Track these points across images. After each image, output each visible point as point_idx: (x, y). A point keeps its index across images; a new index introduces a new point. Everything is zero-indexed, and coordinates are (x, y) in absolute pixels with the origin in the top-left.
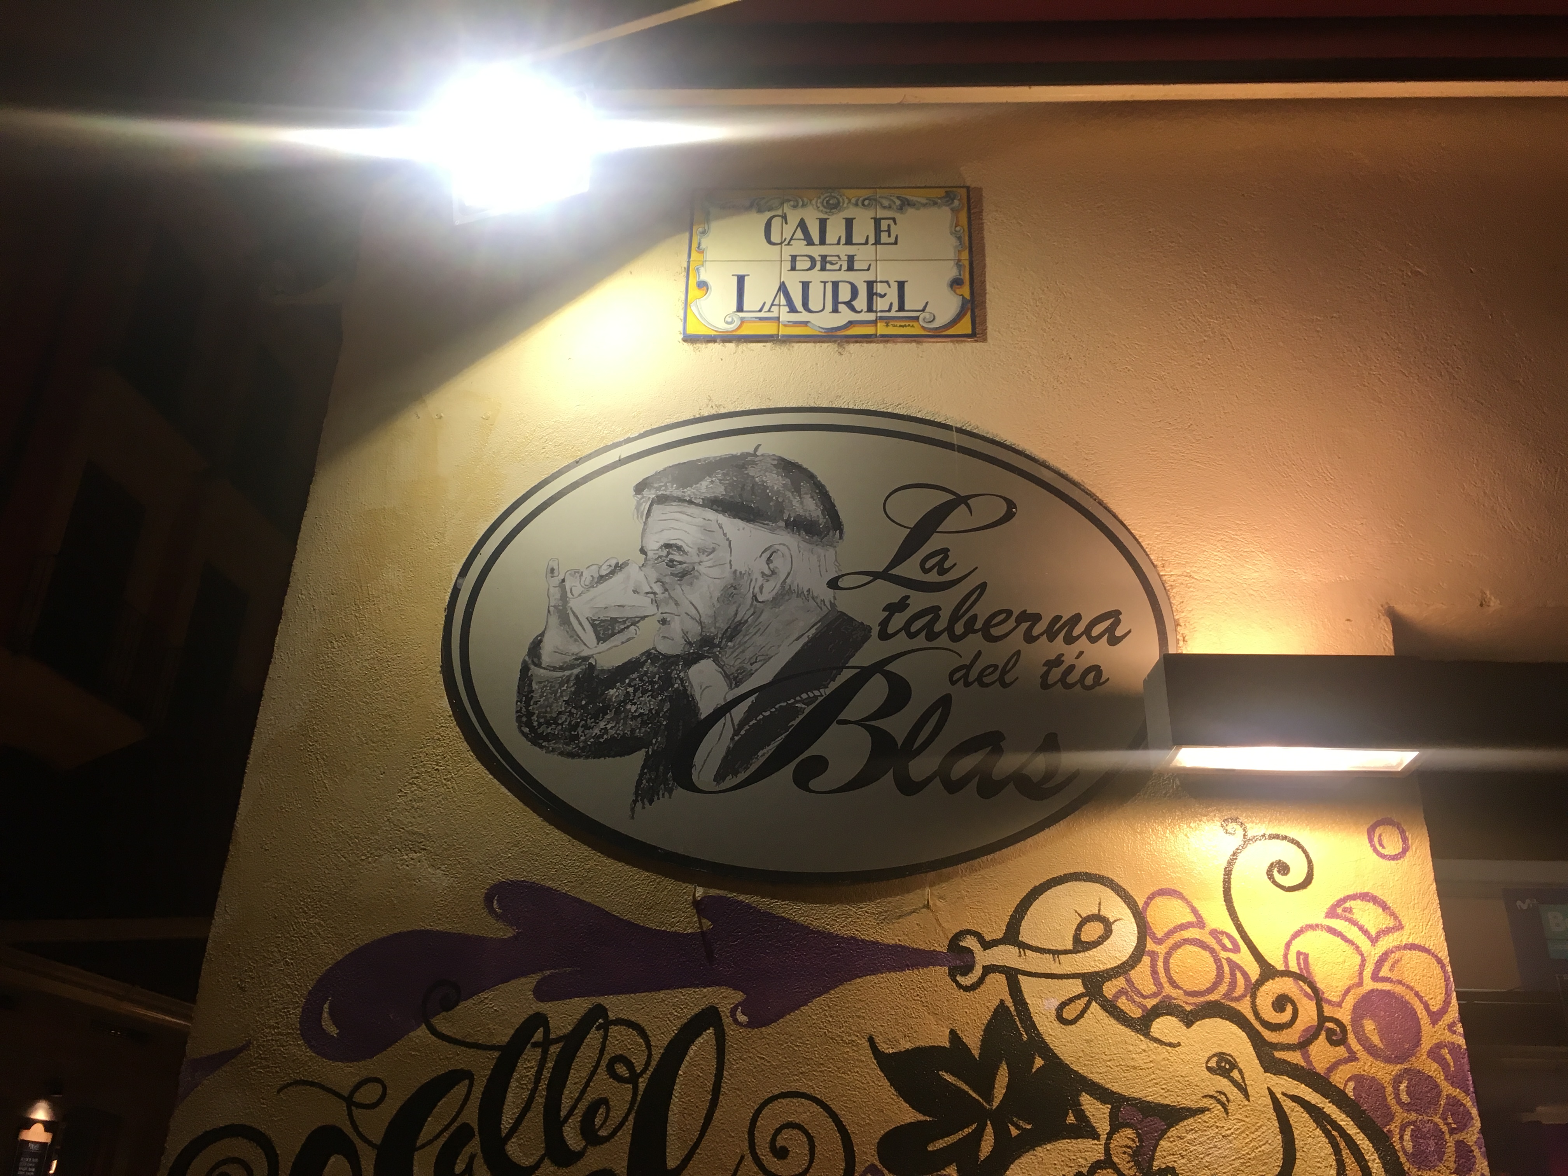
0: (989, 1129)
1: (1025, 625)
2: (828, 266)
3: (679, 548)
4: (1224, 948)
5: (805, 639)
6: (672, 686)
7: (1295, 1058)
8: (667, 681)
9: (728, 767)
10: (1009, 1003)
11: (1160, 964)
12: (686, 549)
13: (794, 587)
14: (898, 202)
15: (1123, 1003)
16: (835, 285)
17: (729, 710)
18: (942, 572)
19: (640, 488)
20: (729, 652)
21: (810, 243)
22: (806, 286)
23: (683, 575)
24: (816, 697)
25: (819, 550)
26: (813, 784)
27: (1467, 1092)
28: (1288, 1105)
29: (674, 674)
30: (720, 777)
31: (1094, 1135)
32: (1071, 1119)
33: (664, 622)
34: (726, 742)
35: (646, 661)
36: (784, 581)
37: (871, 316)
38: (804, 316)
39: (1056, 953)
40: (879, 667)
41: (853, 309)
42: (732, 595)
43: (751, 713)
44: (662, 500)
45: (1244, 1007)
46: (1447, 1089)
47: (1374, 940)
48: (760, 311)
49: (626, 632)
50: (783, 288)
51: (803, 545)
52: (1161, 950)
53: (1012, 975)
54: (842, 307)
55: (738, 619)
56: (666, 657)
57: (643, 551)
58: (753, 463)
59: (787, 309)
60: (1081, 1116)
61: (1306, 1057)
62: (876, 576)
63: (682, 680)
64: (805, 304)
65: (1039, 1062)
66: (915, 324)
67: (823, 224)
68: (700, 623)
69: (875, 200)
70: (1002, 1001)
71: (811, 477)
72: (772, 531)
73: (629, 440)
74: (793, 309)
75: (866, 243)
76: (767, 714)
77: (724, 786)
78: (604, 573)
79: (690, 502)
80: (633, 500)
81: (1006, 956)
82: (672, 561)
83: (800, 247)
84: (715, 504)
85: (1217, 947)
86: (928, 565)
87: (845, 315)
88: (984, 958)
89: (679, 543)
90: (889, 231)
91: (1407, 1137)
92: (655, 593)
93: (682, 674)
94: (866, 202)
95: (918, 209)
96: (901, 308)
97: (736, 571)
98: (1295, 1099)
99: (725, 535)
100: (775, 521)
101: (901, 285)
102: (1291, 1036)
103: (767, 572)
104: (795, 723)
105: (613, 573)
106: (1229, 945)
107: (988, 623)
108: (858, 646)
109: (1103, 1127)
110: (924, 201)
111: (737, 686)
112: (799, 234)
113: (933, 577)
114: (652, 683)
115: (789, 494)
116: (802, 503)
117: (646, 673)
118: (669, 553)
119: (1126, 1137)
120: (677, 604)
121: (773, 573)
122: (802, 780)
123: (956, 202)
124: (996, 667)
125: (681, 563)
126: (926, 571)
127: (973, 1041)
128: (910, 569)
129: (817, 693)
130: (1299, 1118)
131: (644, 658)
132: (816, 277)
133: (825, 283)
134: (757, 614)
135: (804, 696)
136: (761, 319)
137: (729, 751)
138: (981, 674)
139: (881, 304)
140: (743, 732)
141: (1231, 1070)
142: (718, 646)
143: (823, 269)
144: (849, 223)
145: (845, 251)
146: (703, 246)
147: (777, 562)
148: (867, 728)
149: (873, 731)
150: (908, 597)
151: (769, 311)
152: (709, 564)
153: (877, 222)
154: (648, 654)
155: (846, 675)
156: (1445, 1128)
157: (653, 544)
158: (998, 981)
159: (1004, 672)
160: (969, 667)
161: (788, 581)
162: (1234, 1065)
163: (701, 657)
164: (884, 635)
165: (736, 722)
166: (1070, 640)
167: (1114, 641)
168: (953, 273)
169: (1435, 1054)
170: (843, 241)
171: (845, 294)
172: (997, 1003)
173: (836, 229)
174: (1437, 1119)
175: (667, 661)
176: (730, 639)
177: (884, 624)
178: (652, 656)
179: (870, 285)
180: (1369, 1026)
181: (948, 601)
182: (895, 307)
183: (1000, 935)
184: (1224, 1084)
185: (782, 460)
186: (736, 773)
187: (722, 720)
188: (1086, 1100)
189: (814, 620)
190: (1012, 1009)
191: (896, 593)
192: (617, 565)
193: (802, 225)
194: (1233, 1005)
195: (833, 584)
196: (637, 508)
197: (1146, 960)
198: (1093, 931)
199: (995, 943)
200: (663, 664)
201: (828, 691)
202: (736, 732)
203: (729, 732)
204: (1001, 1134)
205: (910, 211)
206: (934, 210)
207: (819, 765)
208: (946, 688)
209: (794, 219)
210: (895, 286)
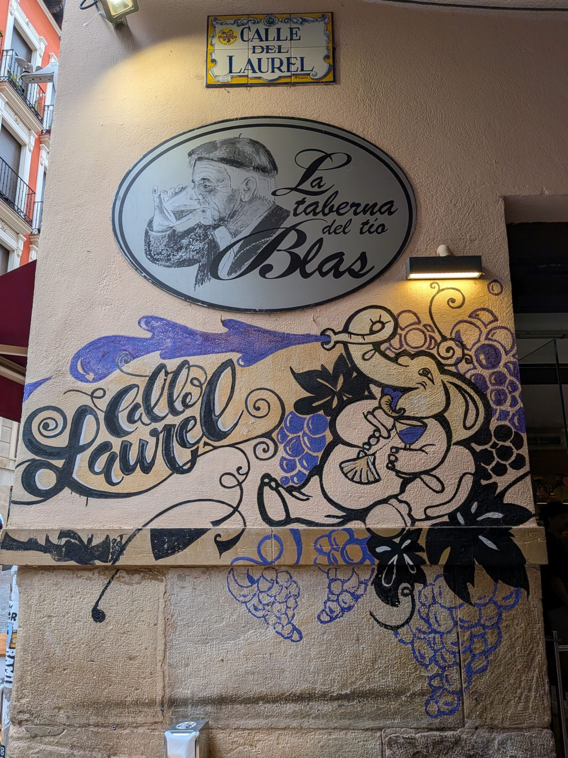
0: (336, 398)
1: (354, 208)
2: (270, 51)
3: (209, 180)
4: (428, 331)
5: (263, 217)
6: (208, 238)
7: (453, 369)
8: (206, 236)
9: (232, 270)
10: (344, 354)
11: (403, 338)
12: (211, 180)
13: (258, 195)
14: (300, 20)
15: (388, 352)
16: (273, 59)
17: (232, 247)
18: (320, 187)
19: (190, 155)
20: (231, 223)
21: (261, 40)
22: (260, 60)
23: (210, 191)
24: (268, 241)
25: (268, 179)
26: (267, 275)
27: (517, 379)
28: (448, 385)
29: (209, 233)
30: (229, 274)
31: (374, 398)
32: (366, 393)
33: (203, 211)
34: (231, 260)
35: (197, 228)
36: (253, 193)
37: (289, 74)
38: (259, 74)
39: (363, 336)
40: (293, 228)
41: (281, 70)
42: (232, 199)
43: (241, 248)
44: (200, 159)
45: (434, 352)
46: (510, 378)
47: (486, 326)
48: (240, 72)
49: (188, 216)
50: (249, 62)
51: (261, 177)
52: (403, 333)
53: (345, 344)
54: (276, 70)
55: (234, 209)
56: (205, 226)
57: (193, 181)
58: (239, 142)
59: (251, 71)
60: (370, 392)
61: (457, 368)
62: (292, 189)
63: (212, 235)
64: (260, 69)
65: (355, 374)
66: (308, 77)
67: (267, 30)
68: (219, 212)
69: (290, 19)
70: (341, 354)
71: (264, 147)
72: (248, 171)
73: (184, 133)
74: (254, 72)
75: (286, 40)
76: (248, 248)
77: (231, 277)
78: (177, 191)
79: (212, 160)
80: (187, 159)
81: (344, 337)
82: (206, 185)
83: (256, 42)
84: (223, 160)
85: (425, 331)
86: (314, 184)
87: (277, 74)
88: (334, 338)
89: (208, 178)
90: (296, 34)
91: (493, 395)
92: (199, 199)
93: (212, 233)
94: (286, 21)
95: (309, 23)
96: (302, 70)
97: (233, 189)
98: (451, 383)
99: (228, 173)
100: (249, 167)
101: (302, 59)
102: (452, 361)
103: (247, 189)
104: (259, 251)
105: (181, 191)
106: (430, 330)
107: (338, 208)
108: (285, 219)
109: (378, 395)
110: (312, 19)
111: (235, 237)
112: (256, 36)
113: (316, 189)
114: (200, 237)
115: (254, 155)
116: (260, 159)
117: (197, 233)
118: (204, 182)
119: (387, 398)
120: (209, 204)
121: (249, 189)
122: (263, 273)
123: (327, 20)
124: (342, 226)
125: (209, 186)
126: (313, 187)
127: (330, 368)
128: (307, 186)
129: (268, 239)
130: (452, 390)
131: (196, 227)
132: (264, 56)
133: (268, 59)
134: (242, 207)
135: (263, 240)
136: (240, 76)
137: (233, 264)
138: (335, 229)
139: (293, 68)
140: (238, 256)
141: (428, 374)
142: (227, 221)
143: (267, 52)
144: (279, 30)
145: (276, 43)
146: (213, 43)
147: (250, 185)
148: (288, 252)
149: (291, 253)
150: (305, 198)
151: (244, 72)
152: (222, 186)
153: (291, 29)
154: (198, 225)
155: (280, 231)
156: (507, 392)
157: (197, 179)
158: (340, 347)
159: (345, 228)
160: (330, 227)
161: (255, 193)
162: (430, 372)
163: (220, 226)
164: (295, 214)
165: (235, 252)
166: (372, 214)
167: (390, 213)
168: (325, 53)
169: (506, 365)
170: (276, 39)
171: (277, 64)
172: (339, 354)
173: (273, 34)
174: (505, 389)
175: (206, 228)
176: (232, 218)
177: (296, 210)
178: (199, 226)
179: (288, 59)
180: (482, 357)
181: (321, 199)
182: (300, 69)
183: (341, 330)
184: (425, 379)
185: (251, 140)
186: (236, 272)
187: (229, 251)
188: (373, 387)
189: (266, 209)
190: (345, 356)
191: (300, 196)
192: (182, 188)
193: (257, 32)
194: (430, 351)
195: (274, 194)
196: (190, 162)
197: (397, 337)
198: (378, 326)
199: (339, 333)
200: (204, 229)
201: (273, 238)
202: (235, 256)
203: (233, 255)
204: (340, 400)
205: (306, 24)
206: (317, 23)
207: (269, 268)
208: (322, 236)
209: (254, 28)
210: (299, 59)
